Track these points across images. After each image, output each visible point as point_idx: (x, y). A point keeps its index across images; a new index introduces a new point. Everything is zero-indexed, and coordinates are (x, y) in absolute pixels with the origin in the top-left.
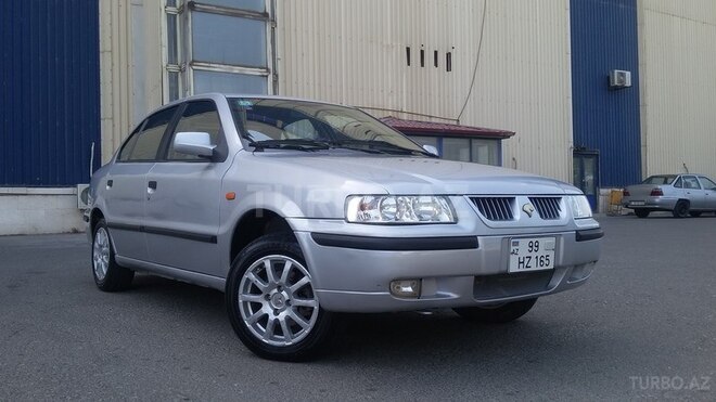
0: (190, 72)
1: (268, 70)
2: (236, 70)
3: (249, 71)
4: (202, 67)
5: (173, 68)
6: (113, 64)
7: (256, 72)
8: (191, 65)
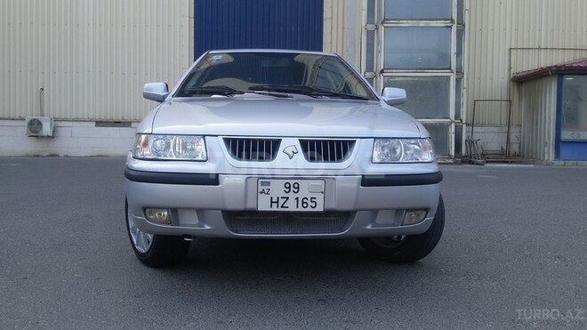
0: (382, 29)
1: (452, 21)
2: (422, 24)
3: (434, 24)
4: (393, 24)
5: (371, 27)
6: (332, 29)
7: (441, 24)
8: (382, 23)
